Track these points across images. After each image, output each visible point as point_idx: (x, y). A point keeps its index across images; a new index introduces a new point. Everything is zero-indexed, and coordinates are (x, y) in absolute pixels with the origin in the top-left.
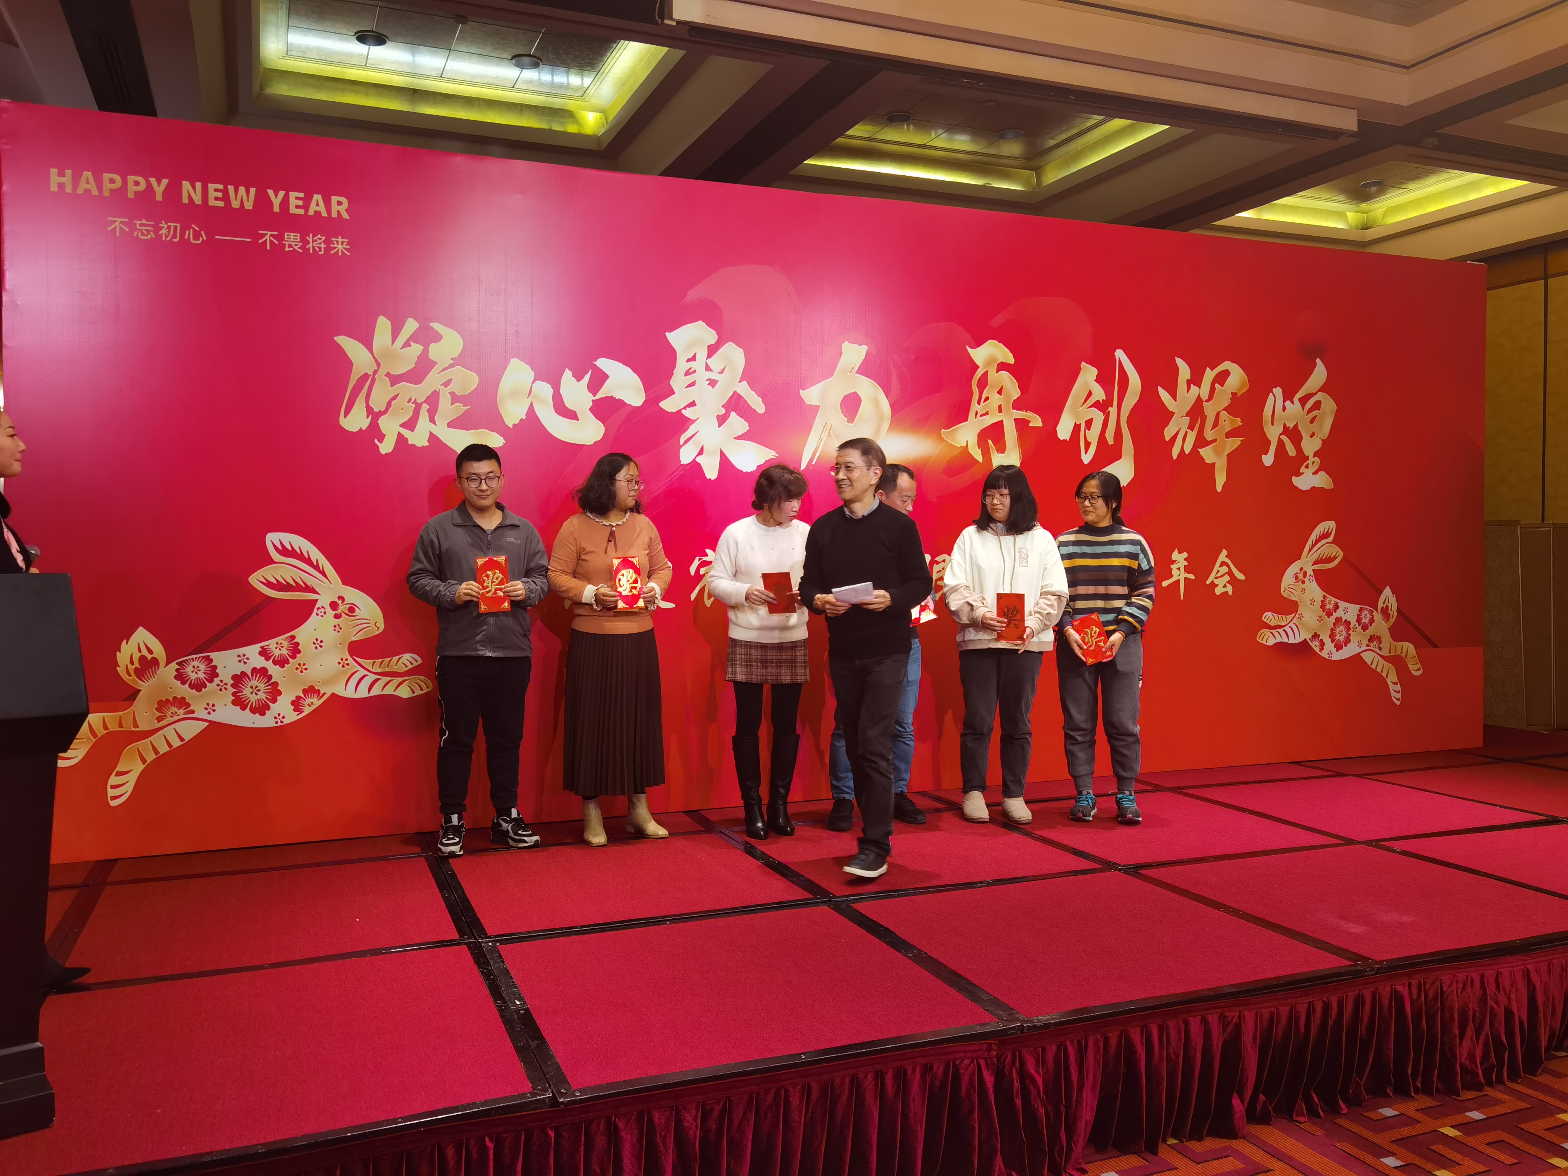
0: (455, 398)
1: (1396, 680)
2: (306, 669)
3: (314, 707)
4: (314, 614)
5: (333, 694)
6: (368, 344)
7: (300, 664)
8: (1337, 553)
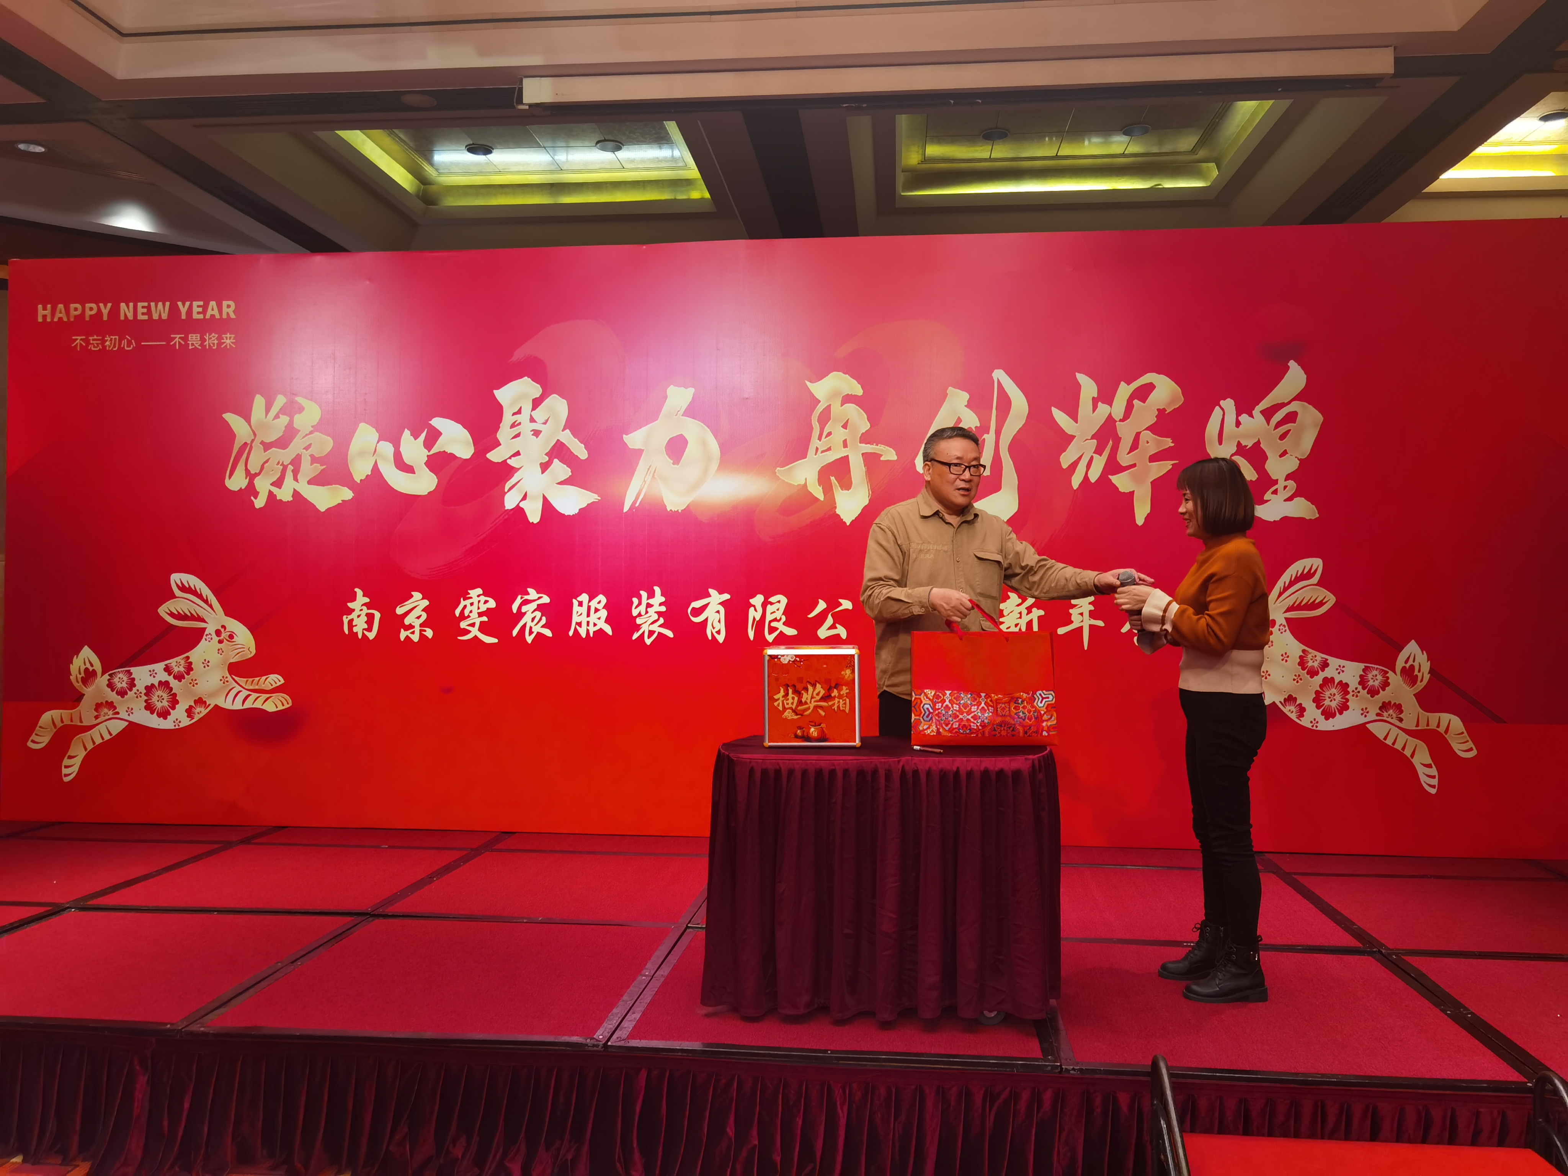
0: (314, 460)
1: (1429, 761)
2: (197, 684)
3: (201, 715)
4: (203, 639)
5: (216, 706)
6: (247, 418)
7: (192, 680)
8: (1325, 597)
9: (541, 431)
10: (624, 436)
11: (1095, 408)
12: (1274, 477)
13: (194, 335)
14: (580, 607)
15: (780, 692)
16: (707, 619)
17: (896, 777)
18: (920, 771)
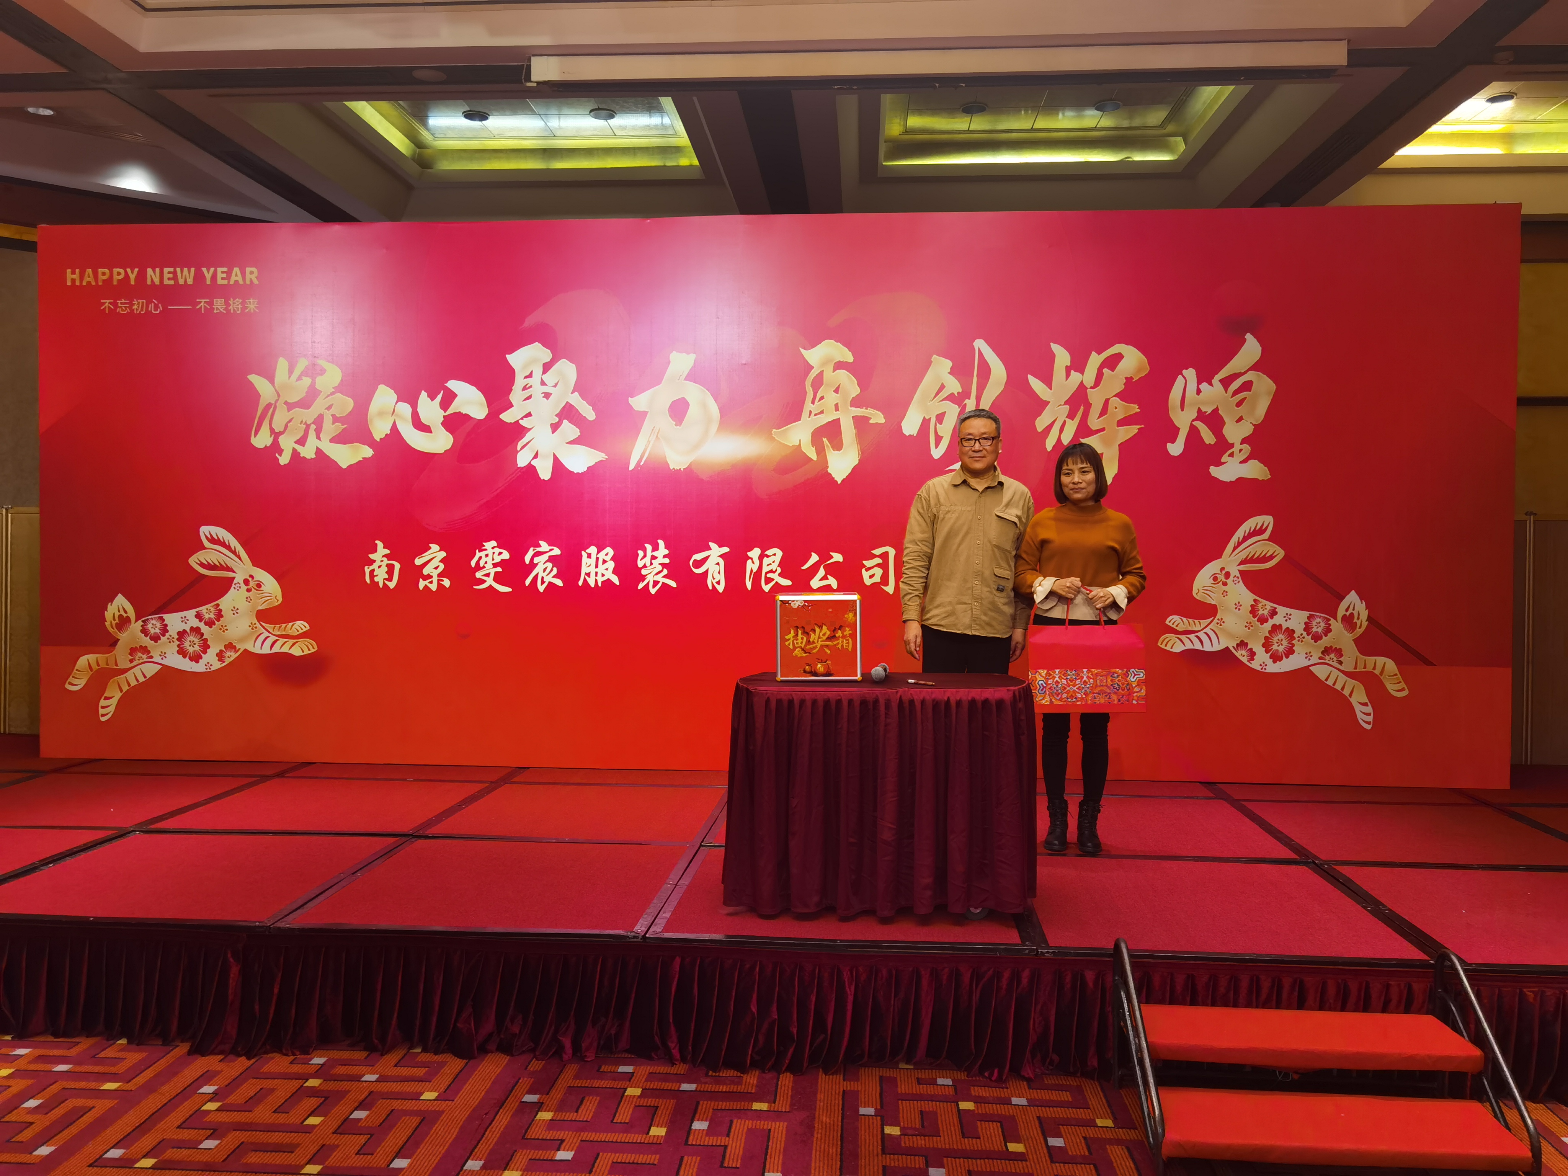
0: (336, 419)
1: (1366, 700)
2: (227, 630)
3: (232, 659)
4: (232, 588)
5: (245, 649)
6: (271, 380)
7: (222, 626)
8: (1275, 551)
9: (551, 394)
10: (630, 399)
11: (1068, 375)
12: (1230, 441)
13: (219, 300)
14: (589, 559)
15: (790, 633)
16: (707, 571)
17: (894, 706)
18: (915, 700)
